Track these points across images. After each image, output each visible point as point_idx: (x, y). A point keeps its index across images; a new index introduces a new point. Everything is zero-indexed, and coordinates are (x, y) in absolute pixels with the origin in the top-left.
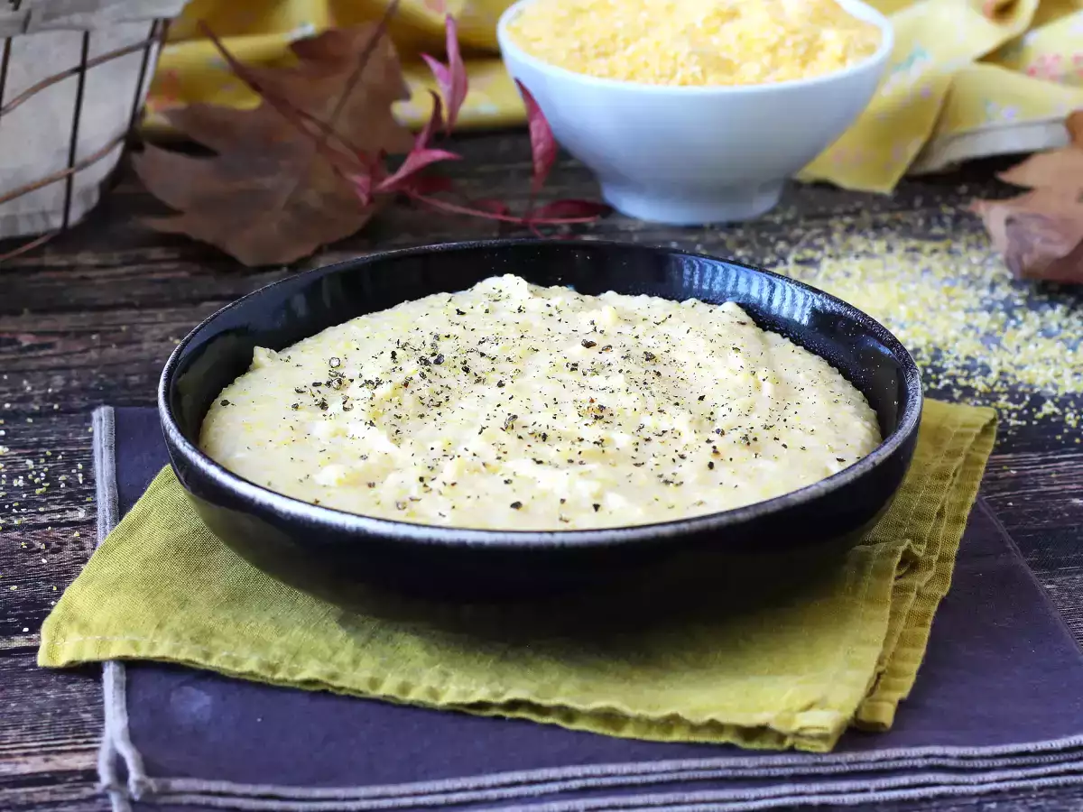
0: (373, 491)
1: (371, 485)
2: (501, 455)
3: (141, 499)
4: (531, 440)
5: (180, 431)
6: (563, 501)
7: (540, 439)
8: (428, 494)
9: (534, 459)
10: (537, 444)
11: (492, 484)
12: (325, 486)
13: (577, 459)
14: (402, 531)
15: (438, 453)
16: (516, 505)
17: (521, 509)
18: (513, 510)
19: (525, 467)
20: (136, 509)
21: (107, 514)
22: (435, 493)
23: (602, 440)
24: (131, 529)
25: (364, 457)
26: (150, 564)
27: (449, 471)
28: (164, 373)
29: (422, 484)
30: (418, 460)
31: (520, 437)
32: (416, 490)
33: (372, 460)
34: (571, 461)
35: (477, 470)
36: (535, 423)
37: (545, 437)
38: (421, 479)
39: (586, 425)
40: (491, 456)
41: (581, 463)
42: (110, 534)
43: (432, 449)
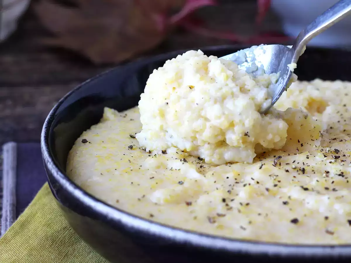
0: (190, 208)
1: (189, 204)
2: (277, 183)
3: (30, 205)
4: (296, 174)
5: (55, 164)
6: (327, 218)
7: (301, 172)
8: (229, 211)
9: (302, 187)
10: (299, 175)
11: (275, 204)
12: (156, 204)
13: (331, 187)
14: (219, 244)
15: (231, 181)
16: (295, 221)
17: (298, 224)
18: (293, 225)
19: (295, 193)
20: (27, 211)
21: (8, 213)
22: (235, 211)
23: (342, 173)
24: (23, 226)
25: (181, 183)
26: (34, 253)
27: (242, 194)
28: (45, 123)
29: (224, 204)
30: (218, 185)
31: (287, 171)
32: (221, 208)
33: (186, 185)
34: (327, 189)
35: (262, 195)
36: (294, 162)
37: (303, 171)
38: (224, 200)
39: (330, 162)
40: (270, 184)
41: (334, 190)
42: (9, 229)
43: (228, 178)
